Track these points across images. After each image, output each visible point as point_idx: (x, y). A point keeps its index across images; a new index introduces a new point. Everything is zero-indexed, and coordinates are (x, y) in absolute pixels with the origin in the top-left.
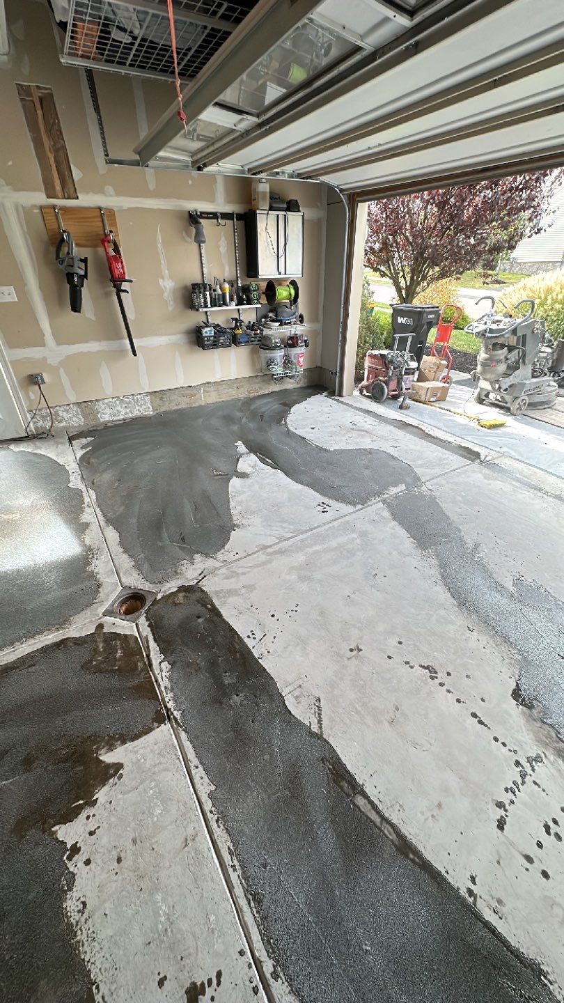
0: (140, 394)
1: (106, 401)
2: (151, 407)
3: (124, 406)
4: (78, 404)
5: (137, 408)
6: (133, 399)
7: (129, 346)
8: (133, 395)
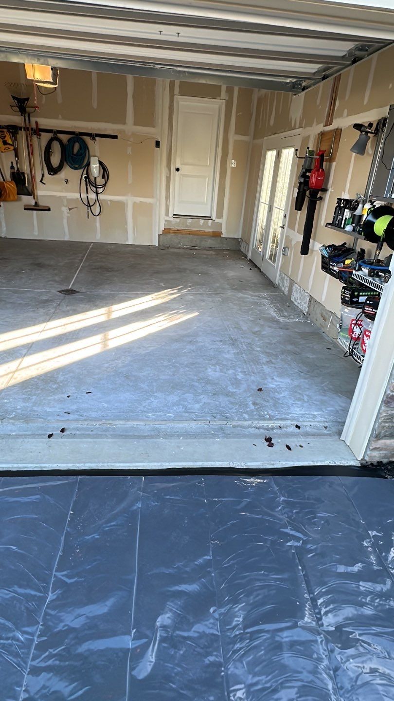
1: (296, 286)
2: (307, 308)
3: (300, 296)
5: (303, 303)
6: (304, 294)
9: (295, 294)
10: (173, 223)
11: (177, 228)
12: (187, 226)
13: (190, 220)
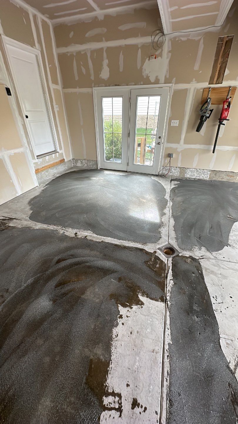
0: (207, 170)
1: (191, 169)
2: (209, 176)
3: (197, 173)
4: (180, 168)
5: (203, 175)
6: (203, 171)
7: (213, 149)
8: (203, 170)
9: (190, 173)
10: (39, 163)
11: (42, 166)
12: (47, 162)
13: (47, 158)
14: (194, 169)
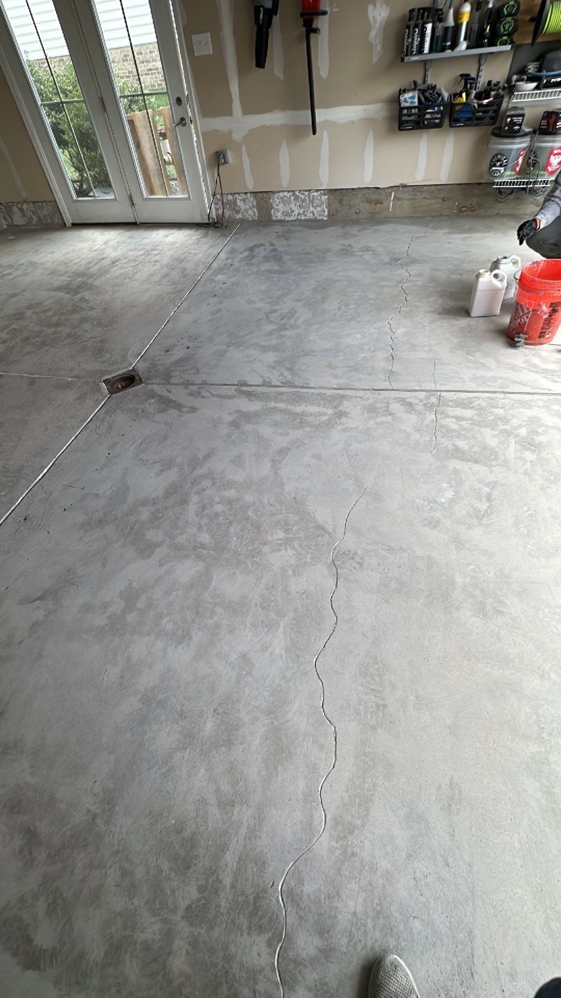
0: (317, 191)
1: (281, 194)
2: (326, 210)
3: (298, 204)
4: (255, 194)
5: (311, 209)
6: (309, 197)
7: (310, 121)
8: (309, 191)
9: (281, 207)
14: (289, 192)
